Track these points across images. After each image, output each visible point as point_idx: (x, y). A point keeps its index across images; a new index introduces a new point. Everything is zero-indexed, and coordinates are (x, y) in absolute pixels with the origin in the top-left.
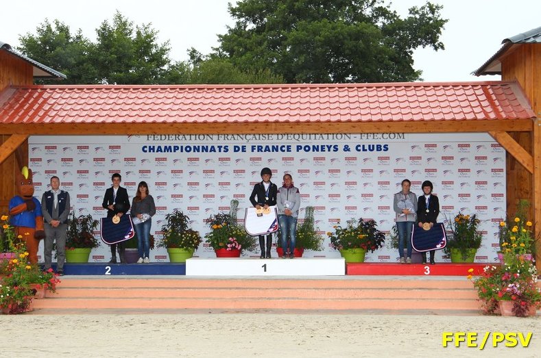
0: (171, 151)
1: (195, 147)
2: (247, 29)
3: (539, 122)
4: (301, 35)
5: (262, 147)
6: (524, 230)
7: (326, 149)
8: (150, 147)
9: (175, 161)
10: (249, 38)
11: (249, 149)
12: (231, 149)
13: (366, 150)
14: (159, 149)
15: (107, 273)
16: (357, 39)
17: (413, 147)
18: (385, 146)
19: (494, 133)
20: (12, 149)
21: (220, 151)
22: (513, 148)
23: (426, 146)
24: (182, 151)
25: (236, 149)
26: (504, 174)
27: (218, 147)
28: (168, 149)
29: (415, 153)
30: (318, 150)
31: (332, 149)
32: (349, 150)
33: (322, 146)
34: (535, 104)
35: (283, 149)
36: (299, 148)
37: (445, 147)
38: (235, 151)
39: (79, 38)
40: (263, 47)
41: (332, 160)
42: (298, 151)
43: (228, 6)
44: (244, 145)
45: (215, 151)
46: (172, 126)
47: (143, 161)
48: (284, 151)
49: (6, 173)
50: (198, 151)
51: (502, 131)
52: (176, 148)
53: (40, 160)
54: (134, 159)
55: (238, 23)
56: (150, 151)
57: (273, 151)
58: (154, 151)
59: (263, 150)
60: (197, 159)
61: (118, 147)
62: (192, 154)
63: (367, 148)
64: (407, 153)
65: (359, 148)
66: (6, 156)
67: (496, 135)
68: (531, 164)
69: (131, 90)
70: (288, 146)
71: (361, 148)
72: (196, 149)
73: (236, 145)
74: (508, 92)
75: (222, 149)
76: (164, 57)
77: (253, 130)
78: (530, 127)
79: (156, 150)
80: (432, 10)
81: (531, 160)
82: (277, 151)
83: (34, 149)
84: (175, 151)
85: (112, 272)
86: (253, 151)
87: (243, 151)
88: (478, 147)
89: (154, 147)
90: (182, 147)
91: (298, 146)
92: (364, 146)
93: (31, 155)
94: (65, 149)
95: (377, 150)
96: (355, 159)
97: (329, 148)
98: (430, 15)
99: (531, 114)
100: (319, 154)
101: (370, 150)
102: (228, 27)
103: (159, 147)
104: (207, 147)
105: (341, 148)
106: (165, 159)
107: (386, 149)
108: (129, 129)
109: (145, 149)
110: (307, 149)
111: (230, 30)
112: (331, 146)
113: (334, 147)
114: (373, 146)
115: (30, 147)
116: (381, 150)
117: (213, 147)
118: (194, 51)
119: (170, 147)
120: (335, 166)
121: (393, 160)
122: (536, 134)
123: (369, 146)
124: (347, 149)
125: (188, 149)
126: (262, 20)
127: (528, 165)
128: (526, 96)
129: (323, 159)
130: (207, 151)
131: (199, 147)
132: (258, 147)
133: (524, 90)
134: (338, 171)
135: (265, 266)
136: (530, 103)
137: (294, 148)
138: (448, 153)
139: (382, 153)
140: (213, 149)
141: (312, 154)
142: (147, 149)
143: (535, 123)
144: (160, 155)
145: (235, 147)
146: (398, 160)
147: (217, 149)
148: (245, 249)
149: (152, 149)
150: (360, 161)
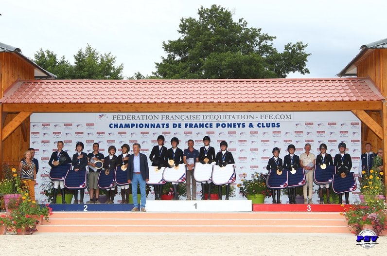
0: (129, 127)
1: (146, 124)
2: (175, 60)
3: (386, 103)
4: (213, 61)
5: (192, 125)
6: (378, 178)
7: (237, 126)
8: (115, 124)
9: (132, 134)
10: (177, 65)
11: (183, 125)
12: (171, 126)
13: (264, 127)
14: (121, 126)
15: (85, 210)
16: (250, 64)
17: (297, 125)
18: (278, 124)
19: (355, 111)
20: (20, 122)
21: (163, 127)
22: (368, 122)
23: (306, 124)
24: (137, 127)
25: (175, 126)
26: (360, 143)
27: (162, 124)
28: (127, 126)
29: (299, 129)
30: (231, 127)
31: (241, 126)
32: (252, 127)
33: (234, 124)
34: (383, 91)
35: (207, 126)
36: (218, 125)
37: (319, 125)
38: (174, 127)
39: (63, 62)
40: (187, 71)
41: (241, 133)
42: (217, 127)
43: (163, 44)
44: (180, 123)
45: (160, 127)
46: (132, 106)
47: (110, 134)
48: (208, 127)
49: (14, 142)
50: (148, 127)
51: (361, 110)
52: (133, 125)
53: (38, 133)
54: (103, 133)
55: (169, 56)
56: (115, 127)
57: (200, 127)
58: (117, 127)
59: (193, 126)
60: (147, 133)
61: (93, 124)
62: (144, 129)
63: (265, 125)
64: (293, 129)
65: (260, 125)
66: (16, 127)
67: (356, 112)
68: (381, 133)
69: (103, 83)
70: (210, 124)
71: (261, 125)
72: (147, 126)
73: (174, 123)
74: (364, 84)
75: (165, 126)
76: (120, 75)
77: (188, 109)
78: (381, 107)
79: (119, 127)
80: (300, 48)
81: (381, 130)
82: (203, 127)
83: (34, 126)
84: (132, 127)
85: (89, 210)
86: (186, 127)
87: (179, 127)
88: (342, 125)
89: (117, 124)
90: (137, 124)
91: (217, 124)
92: (263, 124)
93: (32, 130)
94: (55, 126)
95: (272, 127)
96: (257, 132)
97: (239, 125)
98: (298, 51)
99: (381, 97)
100: (232, 129)
101: (267, 126)
102: (163, 58)
103: (121, 124)
104: (154, 124)
105: (247, 125)
106: (125, 133)
107: (278, 126)
108: (102, 108)
109: (111, 126)
110: (224, 126)
111: (164, 60)
112: (240, 124)
113: (243, 124)
114: (269, 124)
115: (32, 124)
116: (275, 126)
117: (158, 124)
118: (139, 75)
119: (129, 124)
120: (243, 138)
121: (283, 133)
122: (385, 111)
123: (267, 124)
124: (251, 126)
125: (141, 126)
126: (185, 54)
127: (379, 133)
128: (376, 87)
129: (235, 133)
130: (154, 127)
131: (148, 124)
132: (190, 124)
133: (375, 83)
134: (245, 141)
135: (196, 205)
136: (379, 90)
137: (214, 125)
138: (321, 129)
139: (276, 129)
140: (158, 126)
141: (227, 129)
142: (113, 126)
143: (384, 104)
144: (122, 130)
145: (174, 124)
146: (286, 133)
147: (161, 126)
148: (180, 195)
149: (116, 126)
150: (260, 134)
